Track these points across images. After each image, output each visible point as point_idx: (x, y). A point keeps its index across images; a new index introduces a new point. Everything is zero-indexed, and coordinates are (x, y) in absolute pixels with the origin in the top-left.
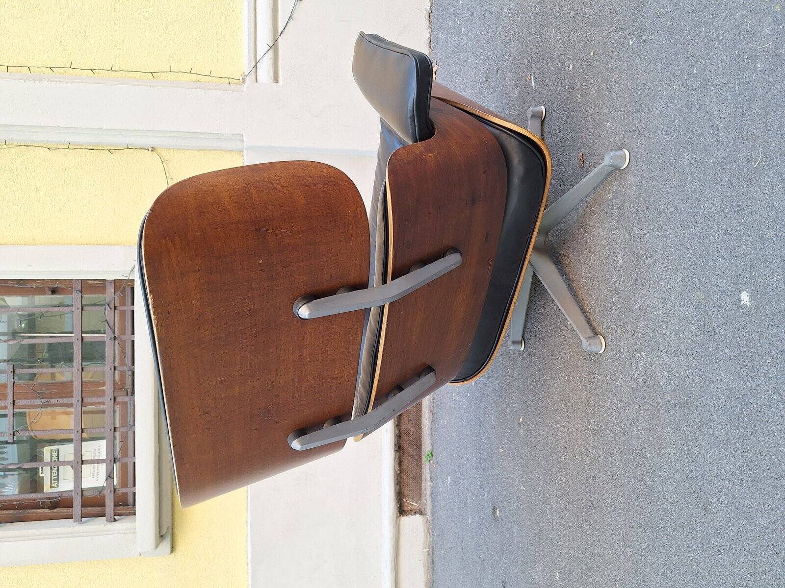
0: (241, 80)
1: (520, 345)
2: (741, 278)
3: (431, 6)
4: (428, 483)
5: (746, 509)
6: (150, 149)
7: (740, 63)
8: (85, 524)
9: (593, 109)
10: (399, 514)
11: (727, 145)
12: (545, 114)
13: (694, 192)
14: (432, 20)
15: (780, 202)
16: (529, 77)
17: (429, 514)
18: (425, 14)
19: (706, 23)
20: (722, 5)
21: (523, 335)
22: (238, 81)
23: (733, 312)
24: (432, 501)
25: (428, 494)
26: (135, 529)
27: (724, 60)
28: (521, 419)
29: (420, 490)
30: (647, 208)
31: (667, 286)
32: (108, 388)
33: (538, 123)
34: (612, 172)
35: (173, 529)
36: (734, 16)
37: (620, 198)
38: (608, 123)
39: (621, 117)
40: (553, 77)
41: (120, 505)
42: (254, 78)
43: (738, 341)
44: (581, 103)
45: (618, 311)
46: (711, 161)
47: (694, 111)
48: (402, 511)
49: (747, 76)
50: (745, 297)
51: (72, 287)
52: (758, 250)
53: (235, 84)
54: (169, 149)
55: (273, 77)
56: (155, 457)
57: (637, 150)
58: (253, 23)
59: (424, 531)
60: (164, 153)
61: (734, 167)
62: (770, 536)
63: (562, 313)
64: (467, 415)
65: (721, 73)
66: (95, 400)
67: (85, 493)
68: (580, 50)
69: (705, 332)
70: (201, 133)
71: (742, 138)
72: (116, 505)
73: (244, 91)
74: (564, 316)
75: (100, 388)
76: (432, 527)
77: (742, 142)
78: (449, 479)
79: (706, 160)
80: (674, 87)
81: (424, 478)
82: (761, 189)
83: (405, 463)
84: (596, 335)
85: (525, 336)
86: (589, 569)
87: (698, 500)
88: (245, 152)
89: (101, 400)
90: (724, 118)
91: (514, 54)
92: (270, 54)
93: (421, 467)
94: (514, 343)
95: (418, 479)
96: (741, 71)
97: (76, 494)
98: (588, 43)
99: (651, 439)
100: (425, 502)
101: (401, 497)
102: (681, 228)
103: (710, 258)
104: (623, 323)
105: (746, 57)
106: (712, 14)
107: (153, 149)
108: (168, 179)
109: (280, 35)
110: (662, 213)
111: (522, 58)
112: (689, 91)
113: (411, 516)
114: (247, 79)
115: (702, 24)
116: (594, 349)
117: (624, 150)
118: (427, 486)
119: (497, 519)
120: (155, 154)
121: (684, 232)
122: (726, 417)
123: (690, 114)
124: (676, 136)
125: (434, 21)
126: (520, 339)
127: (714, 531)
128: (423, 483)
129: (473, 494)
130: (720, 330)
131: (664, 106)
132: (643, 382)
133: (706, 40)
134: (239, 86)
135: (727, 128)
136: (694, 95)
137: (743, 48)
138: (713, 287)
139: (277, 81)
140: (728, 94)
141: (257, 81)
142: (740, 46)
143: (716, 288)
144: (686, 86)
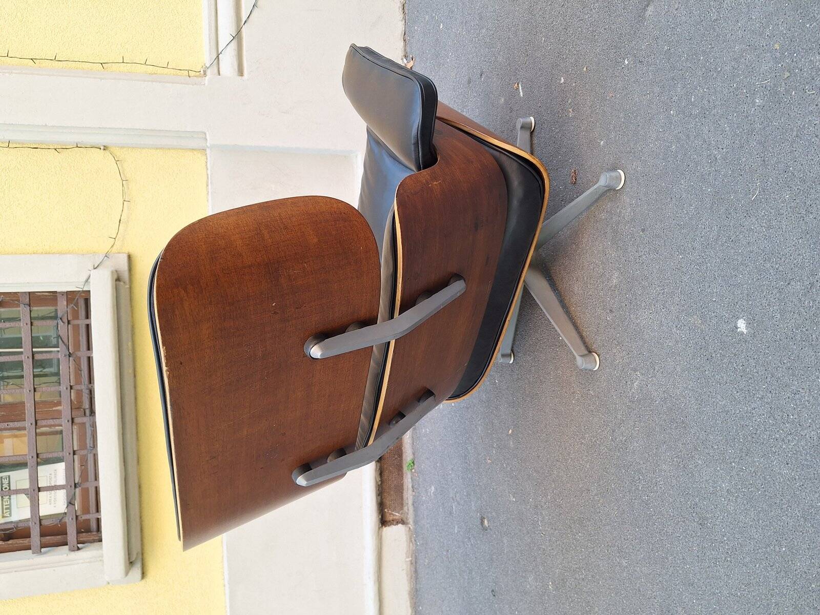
0: (202, 72)
1: (509, 358)
2: (738, 306)
4: (410, 491)
5: (741, 524)
6: (102, 148)
7: (739, 97)
8: (45, 555)
9: (586, 125)
10: (381, 525)
11: (725, 176)
12: (535, 123)
13: (691, 219)
14: (406, 11)
15: (777, 235)
16: (516, 85)
17: (411, 523)
18: (399, 5)
19: (704, 52)
21: (512, 347)
22: (198, 73)
23: (730, 338)
24: (414, 511)
25: (410, 502)
26: (102, 557)
27: (722, 91)
28: (510, 431)
29: (402, 499)
30: (643, 230)
31: (664, 309)
32: (65, 408)
33: (527, 135)
34: (606, 191)
35: (142, 554)
36: (732, 48)
37: (615, 218)
38: (602, 142)
39: (616, 137)
40: (543, 88)
41: (83, 532)
42: (216, 71)
43: (734, 366)
44: (574, 117)
45: (613, 330)
46: (709, 190)
47: (692, 138)
48: (384, 522)
49: (745, 110)
50: (742, 325)
51: (18, 301)
52: (755, 280)
53: (195, 76)
54: (122, 147)
55: (237, 70)
56: (121, 480)
57: (632, 172)
58: (213, 10)
59: (407, 540)
60: (118, 152)
61: (732, 197)
62: (764, 550)
63: (554, 328)
64: (451, 425)
65: (719, 103)
66: (51, 422)
67: (43, 522)
68: (572, 63)
69: (702, 356)
70: (159, 130)
71: (739, 171)
72: (79, 532)
73: (206, 85)
74: (556, 331)
75: (54, 409)
76: (414, 536)
77: (740, 175)
78: (433, 488)
79: (704, 189)
80: (672, 112)
81: (405, 487)
82: (758, 222)
83: (386, 473)
84: (590, 352)
85: (515, 349)
86: (583, 579)
87: (694, 515)
88: (208, 151)
89: (57, 422)
90: (722, 149)
91: (500, 59)
92: (234, 45)
93: (403, 477)
94: (503, 356)
95: (400, 489)
96: (740, 104)
97: (33, 524)
98: (581, 57)
99: (647, 455)
100: (407, 511)
101: (382, 508)
102: (677, 253)
103: (707, 285)
104: (618, 342)
105: (745, 91)
106: (711, 44)
107: (105, 148)
108: (123, 181)
109: (244, 24)
110: (658, 236)
111: (509, 64)
112: (687, 118)
113: (394, 526)
114: (209, 72)
115: (700, 53)
116: (589, 367)
117: (619, 171)
118: (408, 495)
119: (485, 529)
120: (107, 153)
121: (681, 257)
122: (722, 438)
123: (687, 141)
124: (673, 161)
125: (409, 12)
126: (509, 351)
127: (709, 544)
128: (405, 492)
129: (459, 503)
130: (716, 354)
131: (661, 130)
132: (639, 401)
133: (704, 70)
134: (200, 79)
135: (725, 158)
136: (691, 123)
137: (742, 82)
138: (710, 313)
139: (243, 74)
140: (726, 125)
141: (219, 74)
142: (738, 79)
143: (713, 313)
144: (684, 113)
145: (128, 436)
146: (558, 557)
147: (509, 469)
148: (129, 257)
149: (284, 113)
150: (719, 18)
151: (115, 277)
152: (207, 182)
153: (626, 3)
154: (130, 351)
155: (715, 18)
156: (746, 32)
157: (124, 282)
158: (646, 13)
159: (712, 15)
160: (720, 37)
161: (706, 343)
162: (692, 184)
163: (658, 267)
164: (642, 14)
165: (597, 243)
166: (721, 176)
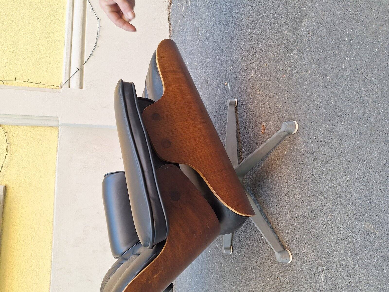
0: (60, 87)
1: (230, 250)
7: (381, 57)
9: (269, 97)
11: (378, 114)
12: (237, 103)
13: (353, 148)
16: (226, 83)
19: (348, 35)
20: (359, 22)
21: (231, 242)
22: (58, 87)
27: (366, 56)
30: (315, 159)
31: (339, 217)
33: (233, 109)
34: (286, 135)
36: (370, 27)
37: (294, 153)
38: (280, 105)
39: (289, 101)
40: (241, 82)
42: (68, 86)
44: (260, 95)
45: (300, 233)
46: (366, 125)
47: (346, 92)
53: (56, 89)
54: (10, 125)
55: (79, 86)
57: (303, 121)
58: (69, 57)
60: (7, 128)
61: (387, 128)
63: (258, 230)
65: (365, 65)
69: (379, 257)
70: (31, 116)
73: (61, 93)
74: (259, 232)
79: (361, 125)
80: (328, 78)
84: (285, 249)
85: (233, 244)
88: (60, 127)
90: (373, 95)
91: (217, 71)
92: (78, 73)
94: (226, 249)
96: (383, 62)
98: (263, 59)
102: (345, 174)
103: (374, 198)
105: (386, 52)
106: (352, 29)
108: (7, 143)
109: (85, 63)
110: (328, 163)
111: (222, 73)
112: (340, 80)
114: (64, 87)
115: (344, 36)
116: (285, 260)
117: (294, 121)
121: (348, 177)
123: (343, 94)
124: (333, 110)
126: (229, 246)
131: (321, 91)
133: (349, 46)
134: (58, 90)
135: (375, 101)
136: (344, 82)
137: (382, 46)
138: (381, 220)
139: (82, 88)
140: (373, 78)
141: (69, 88)
142: (379, 45)
143: (383, 221)
144: (337, 77)
148: (5, 187)
149: (104, 107)
152: (58, 144)
153: (288, 21)
155: (353, 11)
156: (379, 14)
158: (302, 23)
159: (350, 11)
160: (359, 23)
161: (381, 246)
162: (351, 123)
163: (330, 185)
164: (300, 25)
165: (283, 171)
166: (374, 114)
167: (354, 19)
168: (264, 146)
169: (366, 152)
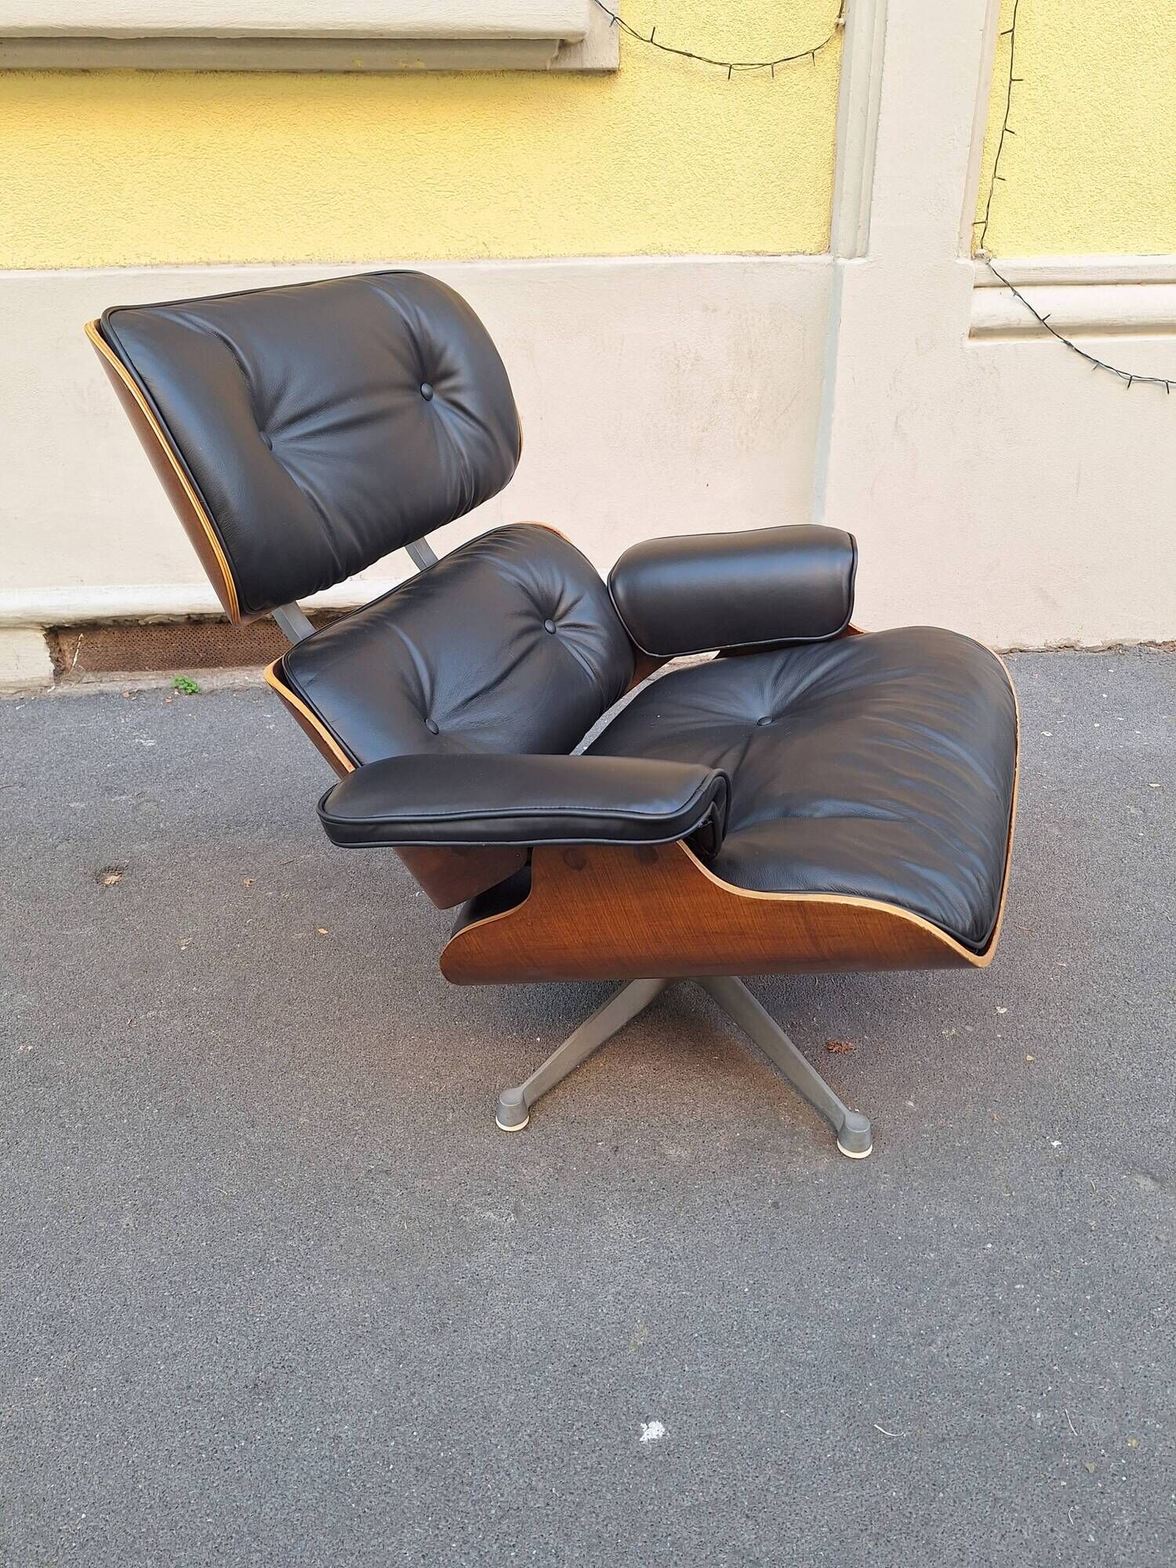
0: (980, 251)
2: (685, 1418)
3: (1088, 650)
4: (128, 686)
5: (281, 1473)
6: (842, 21)
7: (1039, 1377)
9: (935, 1067)
10: (47, 626)
11: (904, 1365)
13: (817, 1305)
14: (1062, 653)
15: (825, 1481)
17: (60, 690)
18: (1073, 639)
19: (1099, 1300)
20: (1128, 1331)
22: (978, 242)
23: (625, 1409)
24: (88, 696)
25: (106, 687)
27: (1041, 1344)
28: (323, 931)
29: (111, 669)
30: (775, 1205)
31: (645, 1262)
34: (832, 1124)
36: (1114, 1356)
37: (785, 1143)
38: (911, 1104)
39: (926, 1132)
42: (982, 281)
43: (576, 1423)
44: (941, 1037)
45: (581, 1155)
46: (874, 1336)
48: (55, 632)
49: (1019, 1392)
50: (654, 1431)
52: (739, 1447)
53: (974, 237)
54: (840, 66)
55: (982, 326)
57: (873, 1173)
59: (20, 681)
60: (828, 57)
62: (245, 1529)
64: (299, 786)
65: (1021, 1341)
68: (1034, 1029)
69: (578, 1354)
70: (875, 155)
71: (918, 1394)
73: (957, 260)
76: (29, 697)
77: (912, 1395)
78: (151, 743)
79: (874, 1326)
80: (989, 1246)
81: (137, 674)
82: (840, 1441)
83: (164, 635)
84: (530, 1109)
86: (62, 1125)
87: (270, 1369)
88: (826, 258)
90: (948, 1355)
92: (1028, 320)
93: (159, 668)
95: (132, 663)
96: (1026, 1381)
98: (1048, 1048)
99: (359, 1252)
100: (85, 680)
101: (89, 630)
102: (752, 1282)
103: (709, 1349)
104: (562, 1168)
105: (1050, 1388)
106: (1113, 1312)
107: (840, 28)
108: (772, 65)
109: (1065, 342)
110: (772, 1239)
112: (984, 1276)
113: (48, 654)
114: (979, 265)
115: (1096, 1293)
117: (872, 1147)
118: (120, 683)
119: (98, 878)
120: (829, 31)
121: (746, 1290)
122: (436, 1412)
123: (947, 1283)
124: (907, 1258)
125: (1060, 657)
127: (221, 1409)
128: (124, 675)
129: (136, 808)
130: (588, 1383)
131: (955, 1226)
132: (460, 1224)
133: (1071, 1303)
134: (969, 246)
135: (932, 1360)
136: (979, 1287)
137: (1063, 1381)
138: (660, 1362)
139: (974, 336)
140: (987, 1357)
141: (975, 287)
142: (1066, 1374)
143: (660, 1368)
144: (993, 1270)
145: (208, 51)
146: (92, 1061)
147: (245, 931)
148: (611, 72)
149: (896, 423)
150: (1157, 1324)
151: (570, 40)
152: (764, 254)
153: (1152, 1135)
154: (404, 65)
155: (1156, 1315)
156: (1143, 1378)
157: (557, 58)
158: (1141, 1176)
159: (1159, 1309)
160: (1126, 1329)
161: (604, 1359)
162: (878, 1300)
163: (717, 1242)
164: (1139, 1169)
165: (732, 1108)
166: (902, 1357)
167: (1137, 1317)
168: (800, 1062)
169: (811, 1334)
